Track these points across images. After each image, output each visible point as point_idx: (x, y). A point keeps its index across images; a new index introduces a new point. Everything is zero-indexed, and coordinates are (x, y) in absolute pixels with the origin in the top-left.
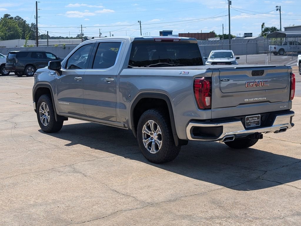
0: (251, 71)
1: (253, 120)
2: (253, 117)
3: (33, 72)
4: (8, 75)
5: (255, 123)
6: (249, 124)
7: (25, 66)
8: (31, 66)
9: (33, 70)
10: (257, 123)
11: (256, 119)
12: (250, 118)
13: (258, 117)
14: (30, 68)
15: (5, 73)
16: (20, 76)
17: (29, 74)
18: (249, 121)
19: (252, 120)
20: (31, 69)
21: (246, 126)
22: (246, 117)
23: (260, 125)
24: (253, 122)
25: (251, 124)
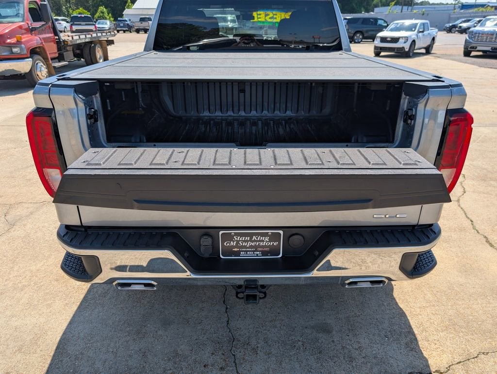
1: (253, 241)
2: (251, 235)
3: (360, 39)
5: (260, 249)
7: (354, 33)
8: (360, 33)
10: (267, 249)
13: (274, 237)
14: (358, 35)
18: (233, 244)
20: (360, 36)
21: (223, 256)
22: (221, 233)
23: (280, 256)
24: (251, 247)
25: (243, 251)
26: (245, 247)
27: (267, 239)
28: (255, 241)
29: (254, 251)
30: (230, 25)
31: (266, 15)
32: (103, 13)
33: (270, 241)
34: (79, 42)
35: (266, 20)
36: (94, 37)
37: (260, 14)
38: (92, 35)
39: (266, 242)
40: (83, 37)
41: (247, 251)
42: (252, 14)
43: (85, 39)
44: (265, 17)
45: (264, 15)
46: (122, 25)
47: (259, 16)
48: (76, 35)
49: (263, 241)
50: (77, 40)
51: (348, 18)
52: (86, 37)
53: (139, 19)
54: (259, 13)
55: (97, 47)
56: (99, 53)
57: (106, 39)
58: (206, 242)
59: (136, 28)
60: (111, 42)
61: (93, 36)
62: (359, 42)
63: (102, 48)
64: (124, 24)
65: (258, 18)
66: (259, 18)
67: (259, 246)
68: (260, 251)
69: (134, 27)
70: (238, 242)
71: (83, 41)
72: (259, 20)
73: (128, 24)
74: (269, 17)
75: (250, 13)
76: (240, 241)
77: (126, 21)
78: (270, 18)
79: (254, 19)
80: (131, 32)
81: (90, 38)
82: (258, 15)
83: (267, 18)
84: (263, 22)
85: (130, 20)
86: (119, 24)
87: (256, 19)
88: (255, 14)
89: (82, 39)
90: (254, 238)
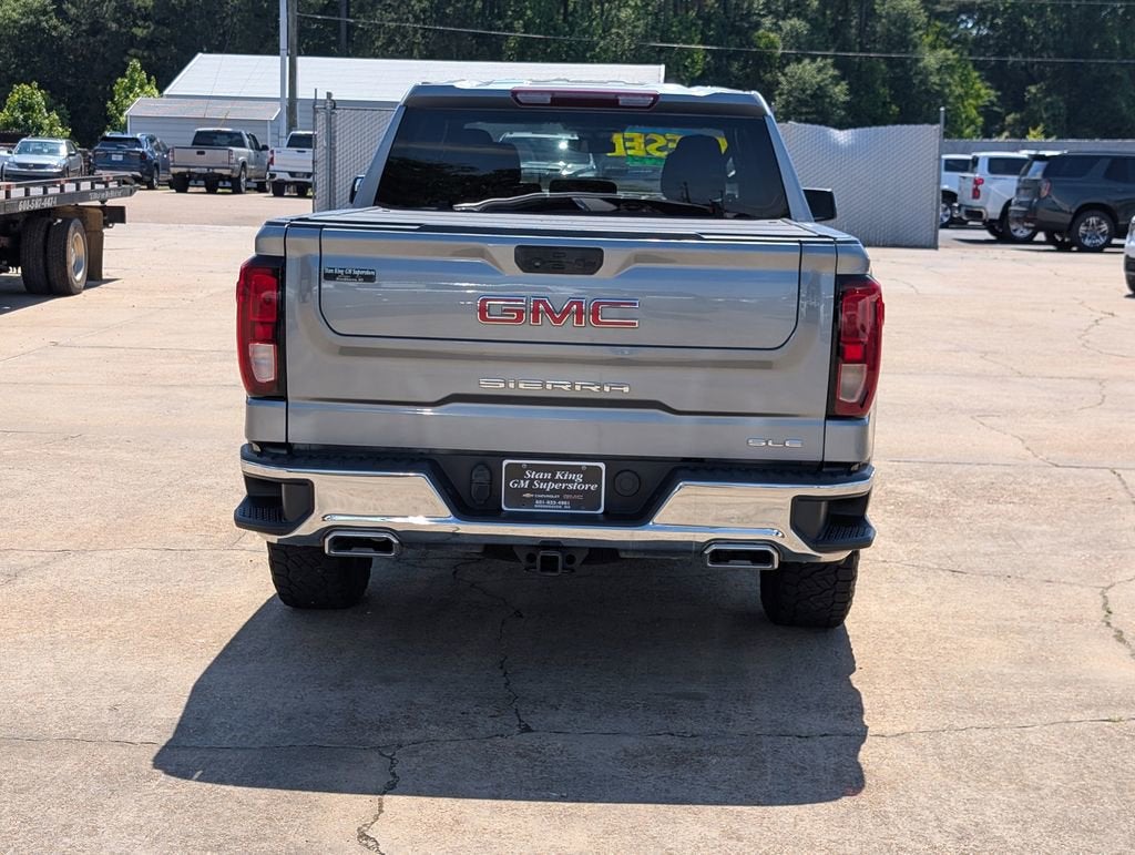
0: (512, 247)
1: (556, 482)
2: (553, 469)
3: (1103, 234)
4: (1029, 240)
5: (568, 496)
6: (528, 495)
7: (1073, 210)
8: (1099, 213)
9: (1105, 227)
10: (579, 497)
11: (572, 481)
12: (538, 468)
13: (590, 476)
14: (1093, 220)
15: (1018, 234)
16: (1063, 248)
17: (1087, 242)
18: (524, 484)
19: (546, 481)
20: (1099, 223)
21: (506, 506)
22: (505, 462)
23: (601, 510)
24: (553, 491)
25: (539, 499)
26: (543, 491)
27: (579, 478)
28: (559, 481)
29: (557, 500)
30: (566, 169)
31: (648, 142)
32: (27, 108)
33: (584, 482)
34: (23, 207)
35: (648, 153)
36: (70, 194)
37: (632, 140)
38: (62, 188)
39: (577, 483)
40: (36, 191)
41: (546, 499)
42: (611, 137)
43: (43, 198)
44: (645, 146)
45: (642, 141)
46: (120, 158)
47: (628, 144)
48: (18, 186)
49: (574, 482)
50: (19, 200)
51: (1048, 153)
52: (45, 191)
53: (193, 135)
54: (627, 135)
55: (72, 229)
56: (76, 250)
57: (98, 203)
58: (481, 477)
59: (176, 170)
60: (117, 215)
61: (66, 190)
62: (1098, 249)
63: (86, 232)
64: (126, 155)
65: (626, 149)
66: (630, 148)
67: (566, 491)
68: (567, 500)
69: (166, 168)
70: (532, 481)
71: (37, 206)
72: (630, 152)
73: (143, 155)
74: (656, 145)
75: (602, 135)
76: (535, 479)
77: (137, 142)
78: (659, 149)
79: (614, 151)
80: (151, 187)
81: (57, 195)
82: (625, 140)
83: (652, 148)
84: (642, 158)
85: (152, 140)
86: (108, 155)
87: (620, 151)
88: (617, 139)
89: (35, 198)
90: (559, 475)
